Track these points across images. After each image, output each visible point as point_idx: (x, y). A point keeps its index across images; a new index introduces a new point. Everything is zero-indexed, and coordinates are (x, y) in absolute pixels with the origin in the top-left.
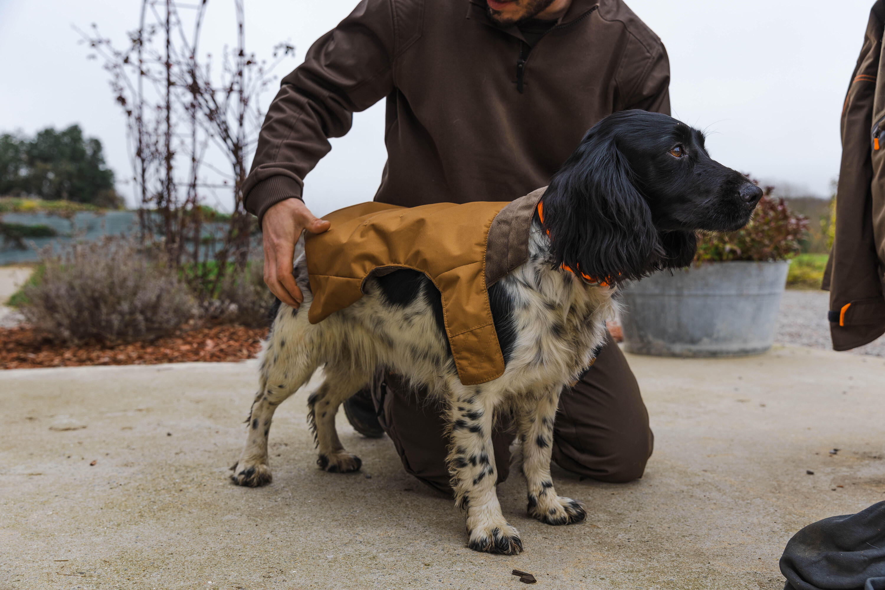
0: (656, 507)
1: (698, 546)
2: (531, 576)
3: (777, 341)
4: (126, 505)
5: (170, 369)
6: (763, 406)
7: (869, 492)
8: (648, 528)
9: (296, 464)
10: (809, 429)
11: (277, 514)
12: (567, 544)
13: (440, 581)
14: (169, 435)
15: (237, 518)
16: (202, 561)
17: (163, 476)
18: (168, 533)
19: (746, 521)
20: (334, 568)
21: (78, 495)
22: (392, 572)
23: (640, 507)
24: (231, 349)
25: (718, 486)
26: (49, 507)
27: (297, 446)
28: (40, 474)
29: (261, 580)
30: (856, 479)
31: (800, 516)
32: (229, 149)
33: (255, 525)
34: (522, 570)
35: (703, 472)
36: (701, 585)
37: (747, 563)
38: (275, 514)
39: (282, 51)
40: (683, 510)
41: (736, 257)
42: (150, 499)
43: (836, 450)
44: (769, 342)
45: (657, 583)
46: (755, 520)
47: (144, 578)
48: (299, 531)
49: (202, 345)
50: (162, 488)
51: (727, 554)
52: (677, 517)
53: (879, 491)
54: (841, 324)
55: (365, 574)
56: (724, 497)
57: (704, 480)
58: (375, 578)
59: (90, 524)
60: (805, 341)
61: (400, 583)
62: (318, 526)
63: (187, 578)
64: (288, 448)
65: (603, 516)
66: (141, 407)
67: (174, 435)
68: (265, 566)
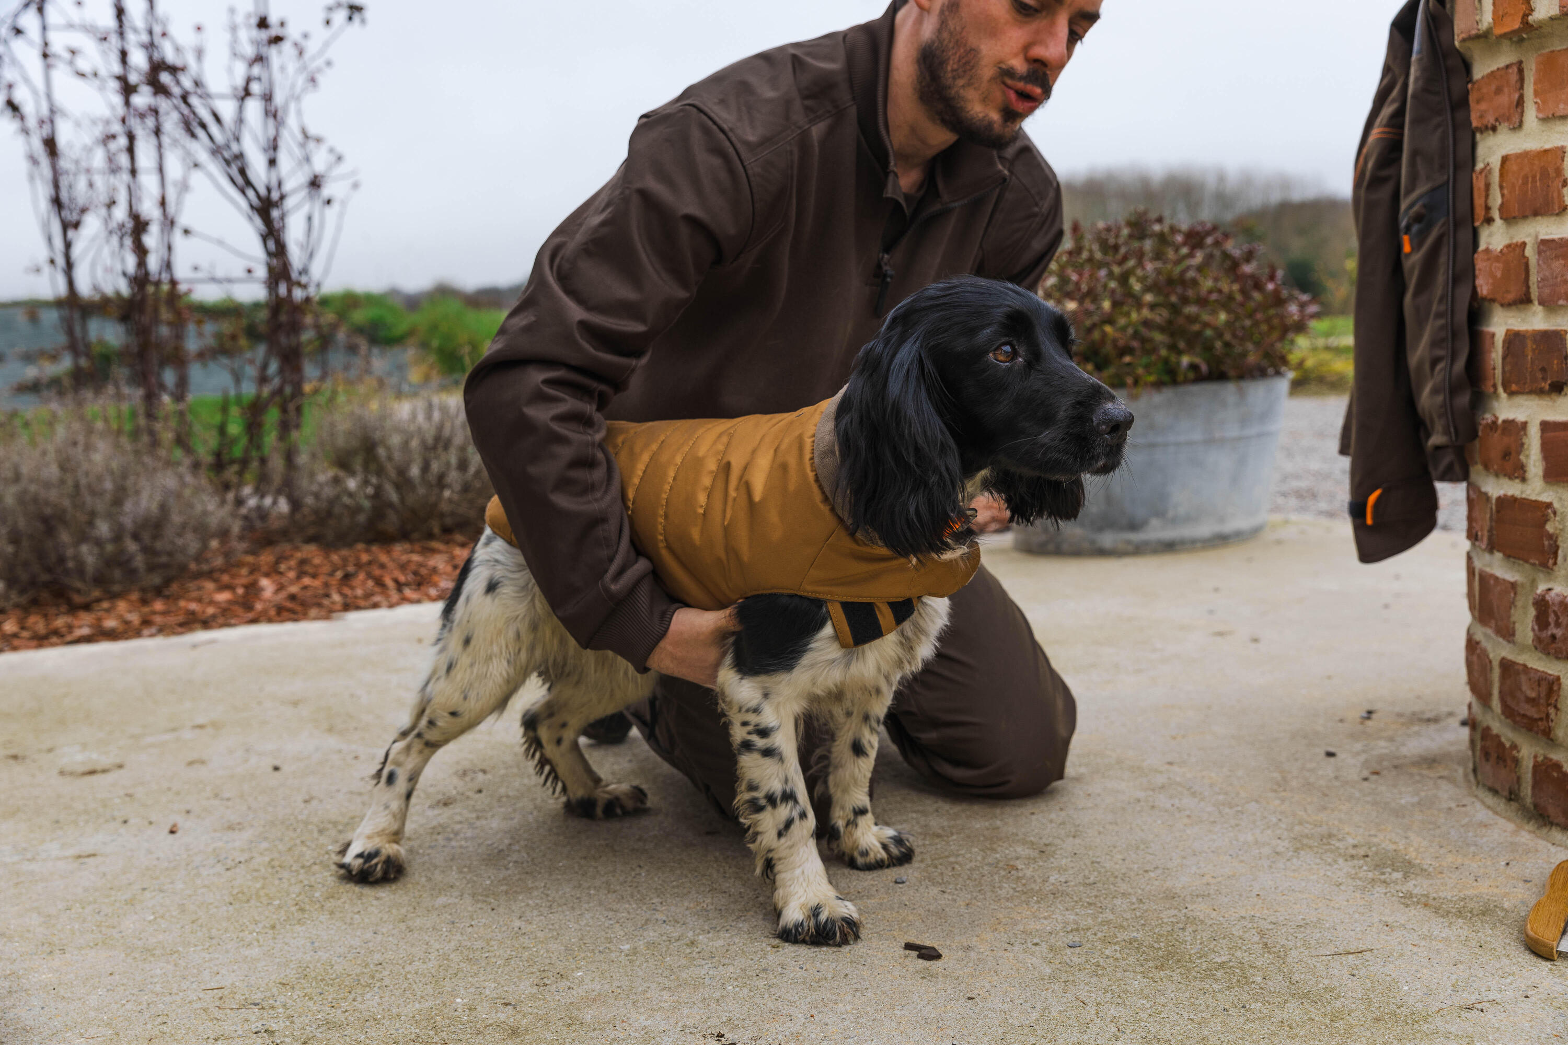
0: (1102, 829)
1: (1169, 884)
2: (933, 949)
3: (1276, 509)
4: (267, 895)
5: (213, 642)
6: (1256, 640)
7: (1417, 778)
8: (1093, 862)
9: (515, 804)
10: (1329, 677)
11: (519, 890)
12: (975, 898)
13: (801, 968)
14: (276, 769)
15: (456, 901)
16: (433, 971)
17: (303, 842)
18: (358, 933)
19: (1237, 840)
20: (638, 963)
21: (179, 886)
22: (727, 961)
23: (1076, 831)
24: (309, 593)
25: (1191, 788)
26: (143, 909)
27: (503, 772)
28: (94, 855)
29: (535, 990)
30: (1398, 758)
31: (1316, 826)
32: (252, 207)
33: (489, 910)
34: (918, 942)
35: (1167, 767)
36: (1177, 940)
37: (1240, 904)
38: (515, 889)
39: (342, 15)
40: (1142, 830)
41: (1199, 377)
42: (301, 882)
43: (1370, 712)
44: (1264, 516)
45: (1115, 944)
46: (1250, 838)
47: (355, 1003)
48: (563, 912)
49: (253, 589)
50: (312, 861)
51: (1212, 892)
52: (1134, 842)
53: (1432, 775)
54: (1369, 521)
55: (688, 968)
56: (1202, 804)
57: (1169, 778)
58: (703, 972)
59: (226, 931)
60: (1323, 506)
61: (743, 975)
62: (589, 903)
63: (422, 997)
64: (489, 776)
65: (1023, 850)
66: (201, 720)
67: (285, 768)
68: (531, 969)
